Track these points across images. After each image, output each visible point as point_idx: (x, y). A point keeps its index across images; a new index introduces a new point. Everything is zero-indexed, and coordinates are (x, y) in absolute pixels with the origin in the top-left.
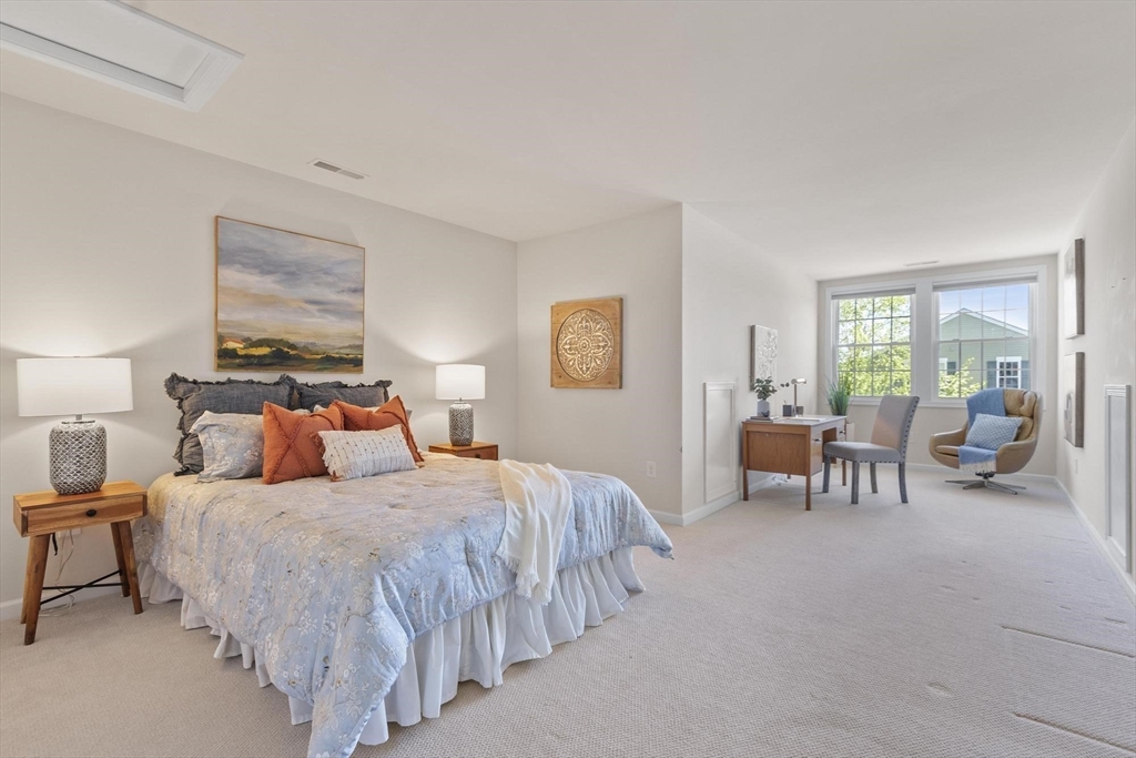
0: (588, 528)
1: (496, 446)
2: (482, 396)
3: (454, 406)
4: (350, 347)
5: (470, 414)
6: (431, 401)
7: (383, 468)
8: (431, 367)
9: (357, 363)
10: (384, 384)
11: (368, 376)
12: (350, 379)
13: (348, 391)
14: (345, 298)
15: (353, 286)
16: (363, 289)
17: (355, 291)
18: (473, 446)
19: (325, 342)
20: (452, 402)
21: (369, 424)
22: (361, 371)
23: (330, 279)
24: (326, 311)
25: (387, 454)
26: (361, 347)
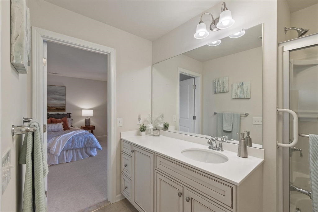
1: (95, 127)
2: (92, 116)
3: (86, 118)
4: (62, 106)
5: (90, 119)
6: (81, 117)
8: (81, 109)
9: (64, 110)
10: (69, 114)
11: (66, 113)
12: (61, 113)
13: (60, 115)
14: (61, 97)
15: (63, 94)
16: (65, 95)
17: (63, 95)
18: (90, 126)
19: (56, 106)
20: (86, 117)
22: (65, 111)
23: (57, 93)
24: (57, 100)
26: (65, 106)
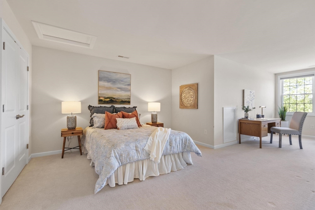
0: (173, 145)
1: (163, 124)
2: (159, 110)
3: (152, 113)
4: (127, 98)
5: (156, 115)
6: (146, 112)
7: (130, 127)
8: (147, 103)
9: (129, 102)
10: (135, 107)
11: (131, 106)
12: (127, 106)
13: (126, 109)
14: (126, 87)
15: (128, 84)
16: (131, 84)
17: (129, 85)
18: (157, 123)
19: (122, 97)
20: (152, 112)
21: (128, 117)
22: (130, 104)
23: (122, 82)
24: (122, 90)
25: (131, 124)
26: (130, 98)
